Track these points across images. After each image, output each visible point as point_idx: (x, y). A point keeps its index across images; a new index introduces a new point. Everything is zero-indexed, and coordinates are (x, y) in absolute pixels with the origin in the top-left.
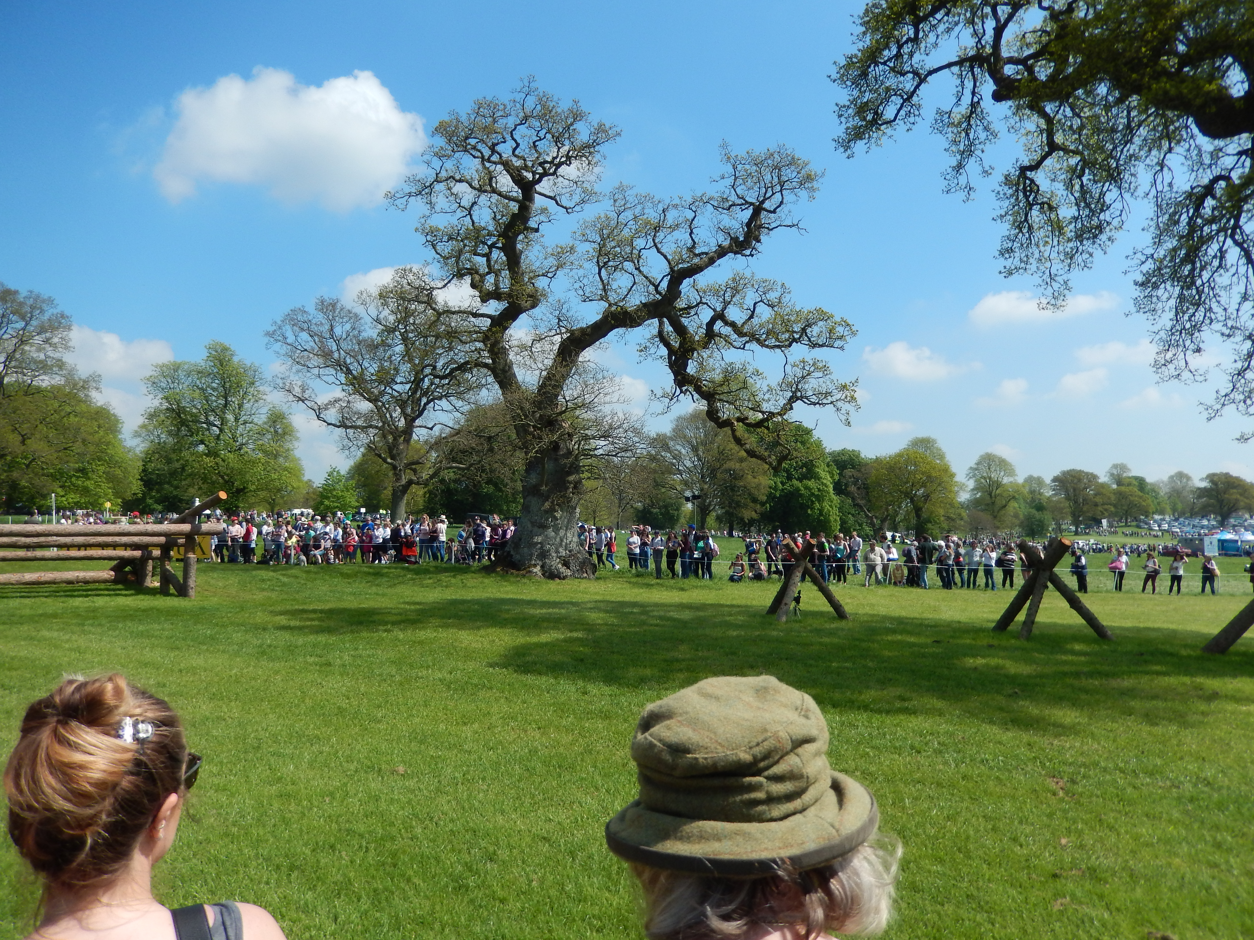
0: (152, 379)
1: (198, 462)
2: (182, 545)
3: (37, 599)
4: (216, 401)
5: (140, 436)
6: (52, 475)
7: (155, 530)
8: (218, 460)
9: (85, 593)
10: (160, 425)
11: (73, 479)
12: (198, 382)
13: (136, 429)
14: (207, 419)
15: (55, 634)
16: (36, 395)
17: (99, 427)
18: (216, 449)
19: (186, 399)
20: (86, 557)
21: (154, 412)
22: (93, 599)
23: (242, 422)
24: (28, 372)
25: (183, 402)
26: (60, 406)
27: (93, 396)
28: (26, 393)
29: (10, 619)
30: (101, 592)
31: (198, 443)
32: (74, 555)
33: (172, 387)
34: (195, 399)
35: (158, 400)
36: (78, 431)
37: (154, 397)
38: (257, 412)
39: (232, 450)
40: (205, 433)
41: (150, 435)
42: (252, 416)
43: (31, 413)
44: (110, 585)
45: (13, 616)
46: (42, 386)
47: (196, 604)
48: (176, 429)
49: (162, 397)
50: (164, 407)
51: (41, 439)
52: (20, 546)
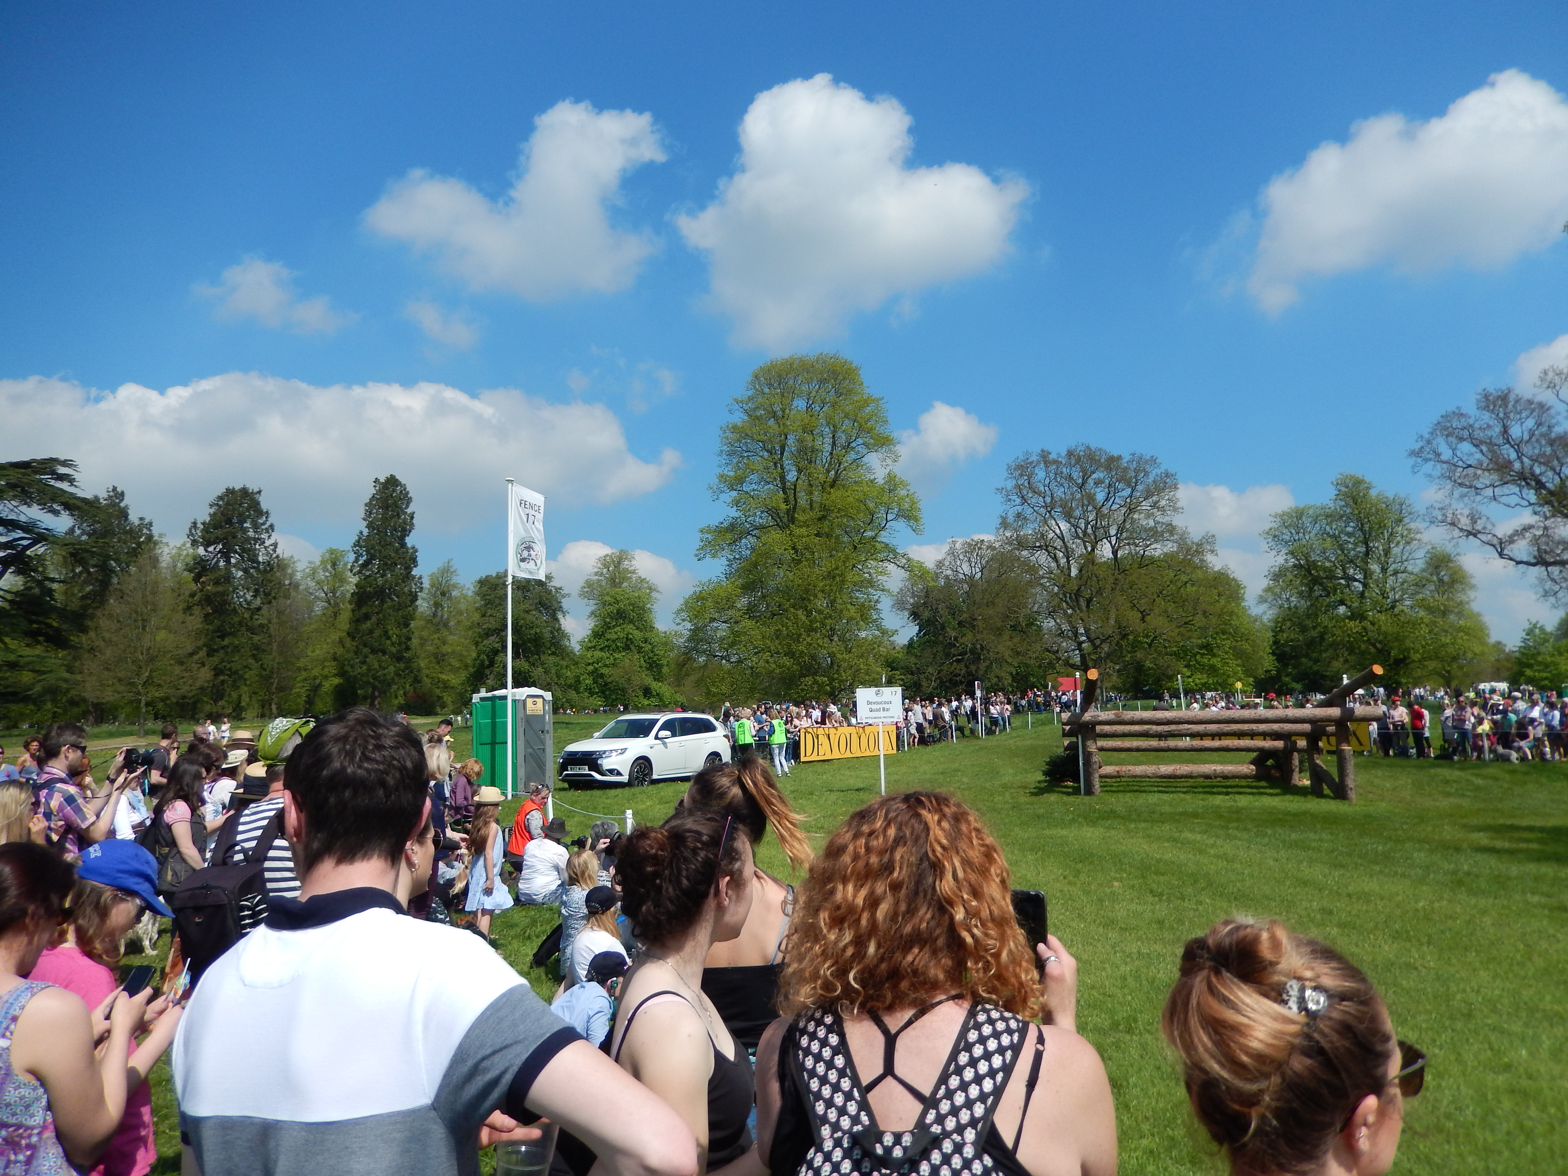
0: (1273, 532)
1: (1340, 627)
2: (1332, 734)
3: (1175, 796)
4: (1354, 549)
5: (1266, 601)
6: (1175, 654)
7: (1297, 715)
8: (1366, 624)
9: (1224, 790)
10: (1288, 586)
11: (1198, 657)
12: (1328, 528)
13: (1260, 593)
14: (1345, 572)
15: (1198, 837)
16: (1150, 567)
17: (1219, 596)
18: (1361, 609)
19: (1316, 550)
20: (1222, 748)
21: (1280, 571)
22: (1235, 797)
23: (1392, 573)
24: (1140, 542)
25: (1313, 556)
26: (1175, 576)
27: (1209, 561)
28: (1140, 565)
29: (1151, 817)
30: (1243, 790)
31: (1337, 604)
32: (1209, 745)
33: (1297, 538)
34: (1327, 549)
35: (1282, 556)
36: (1197, 602)
37: (1277, 554)
38: (1411, 556)
39: (1382, 609)
40: (1345, 591)
41: (1278, 600)
42: (1405, 562)
43: (1148, 587)
44: (1252, 782)
45: (1153, 813)
46: (1155, 555)
47: (1357, 809)
48: (1308, 590)
49: (1286, 551)
50: (1291, 564)
51: (1160, 615)
52: (1152, 735)
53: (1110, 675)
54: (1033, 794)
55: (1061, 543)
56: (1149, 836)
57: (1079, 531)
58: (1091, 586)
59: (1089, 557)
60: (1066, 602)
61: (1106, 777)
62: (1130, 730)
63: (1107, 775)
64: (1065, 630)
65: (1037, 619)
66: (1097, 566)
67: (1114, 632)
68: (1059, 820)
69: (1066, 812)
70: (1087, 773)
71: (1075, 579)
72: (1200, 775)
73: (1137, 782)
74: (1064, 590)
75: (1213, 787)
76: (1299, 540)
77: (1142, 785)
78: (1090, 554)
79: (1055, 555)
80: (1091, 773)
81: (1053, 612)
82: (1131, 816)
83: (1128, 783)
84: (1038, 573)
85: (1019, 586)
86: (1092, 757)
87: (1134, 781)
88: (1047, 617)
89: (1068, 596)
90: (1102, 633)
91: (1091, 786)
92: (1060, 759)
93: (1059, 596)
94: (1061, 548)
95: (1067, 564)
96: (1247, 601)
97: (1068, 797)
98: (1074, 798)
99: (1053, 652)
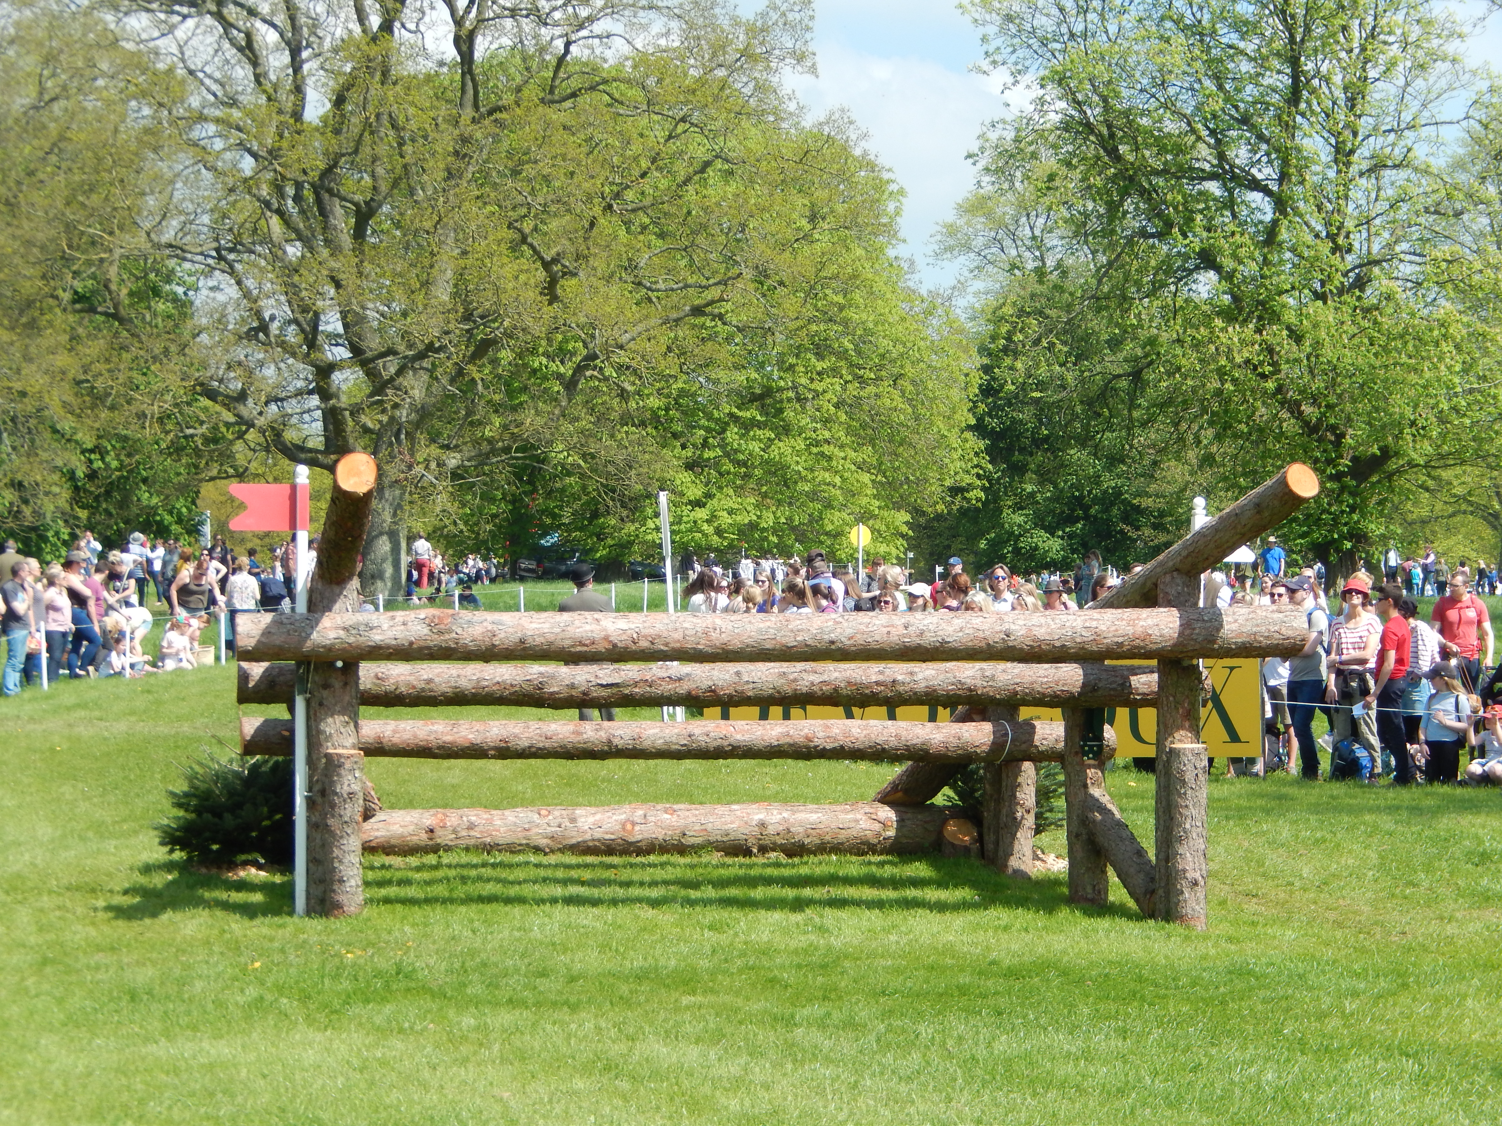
1: (1197, 345)
2: (1147, 702)
3: (623, 913)
4: (1255, 78)
5: (967, 247)
6: (654, 419)
7: (1041, 633)
8: (1276, 334)
9: (790, 893)
10: (1042, 193)
11: (731, 433)
13: (950, 216)
14: (1221, 157)
16: (585, 101)
17: (813, 218)
18: (1262, 285)
19: (1138, 74)
20: (791, 745)
21: (1017, 140)
22: (822, 916)
23: (1365, 165)
24: (555, 9)
25: (1125, 93)
26: (670, 137)
27: (785, 90)
28: (551, 92)
29: (535, 988)
30: (850, 892)
31: (1190, 265)
32: (747, 737)
33: (1079, 28)
34: (1170, 72)
35: (1028, 87)
36: (739, 236)
37: (1011, 80)
38: (1426, 114)
39: (1328, 287)
40: (1218, 221)
41: (1007, 243)
42: (1406, 133)
43: (572, 174)
44: (882, 864)
45: (543, 974)
46: (605, 61)
47: (1212, 952)
48: (1102, 211)
49: (1042, 73)
50: (1054, 118)
51: (611, 276)
52: (555, 700)
53: (426, 492)
54: (121, 912)
56: (523, 1057)
58: (375, 159)
59: (373, 51)
60: (280, 213)
61: (388, 849)
62: (478, 681)
63: (393, 842)
64: (273, 318)
65: (173, 271)
66: (398, 88)
67: (447, 333)
68: (210, 1006)
69: (235, 979)
70: (318, 836)
71: (317, 129)
72: (710, 843)
73: (494, 866)
74: (275, 171)
75: (752, 882)
76: (1085, 35)
77: (511, 878)
78: (374, 39)
79: (249, 36)
80: (332, 834)
81: (231, 250)
82: (465, 986)
83: (465, 872)
84: (182, 102)
85: (113, 145)
86: (339, 775)
87: (484, 865)
88: (209, 265)
89: (290, 191)
90: (405, 335)
91: (332, 882)
92: (225, 786)
93: (254, 191)
94: (273, 13)
95: (290, 71)
96: (904, 241)
97: (247, 922)
98: (270, 926)
99: (227, 396)
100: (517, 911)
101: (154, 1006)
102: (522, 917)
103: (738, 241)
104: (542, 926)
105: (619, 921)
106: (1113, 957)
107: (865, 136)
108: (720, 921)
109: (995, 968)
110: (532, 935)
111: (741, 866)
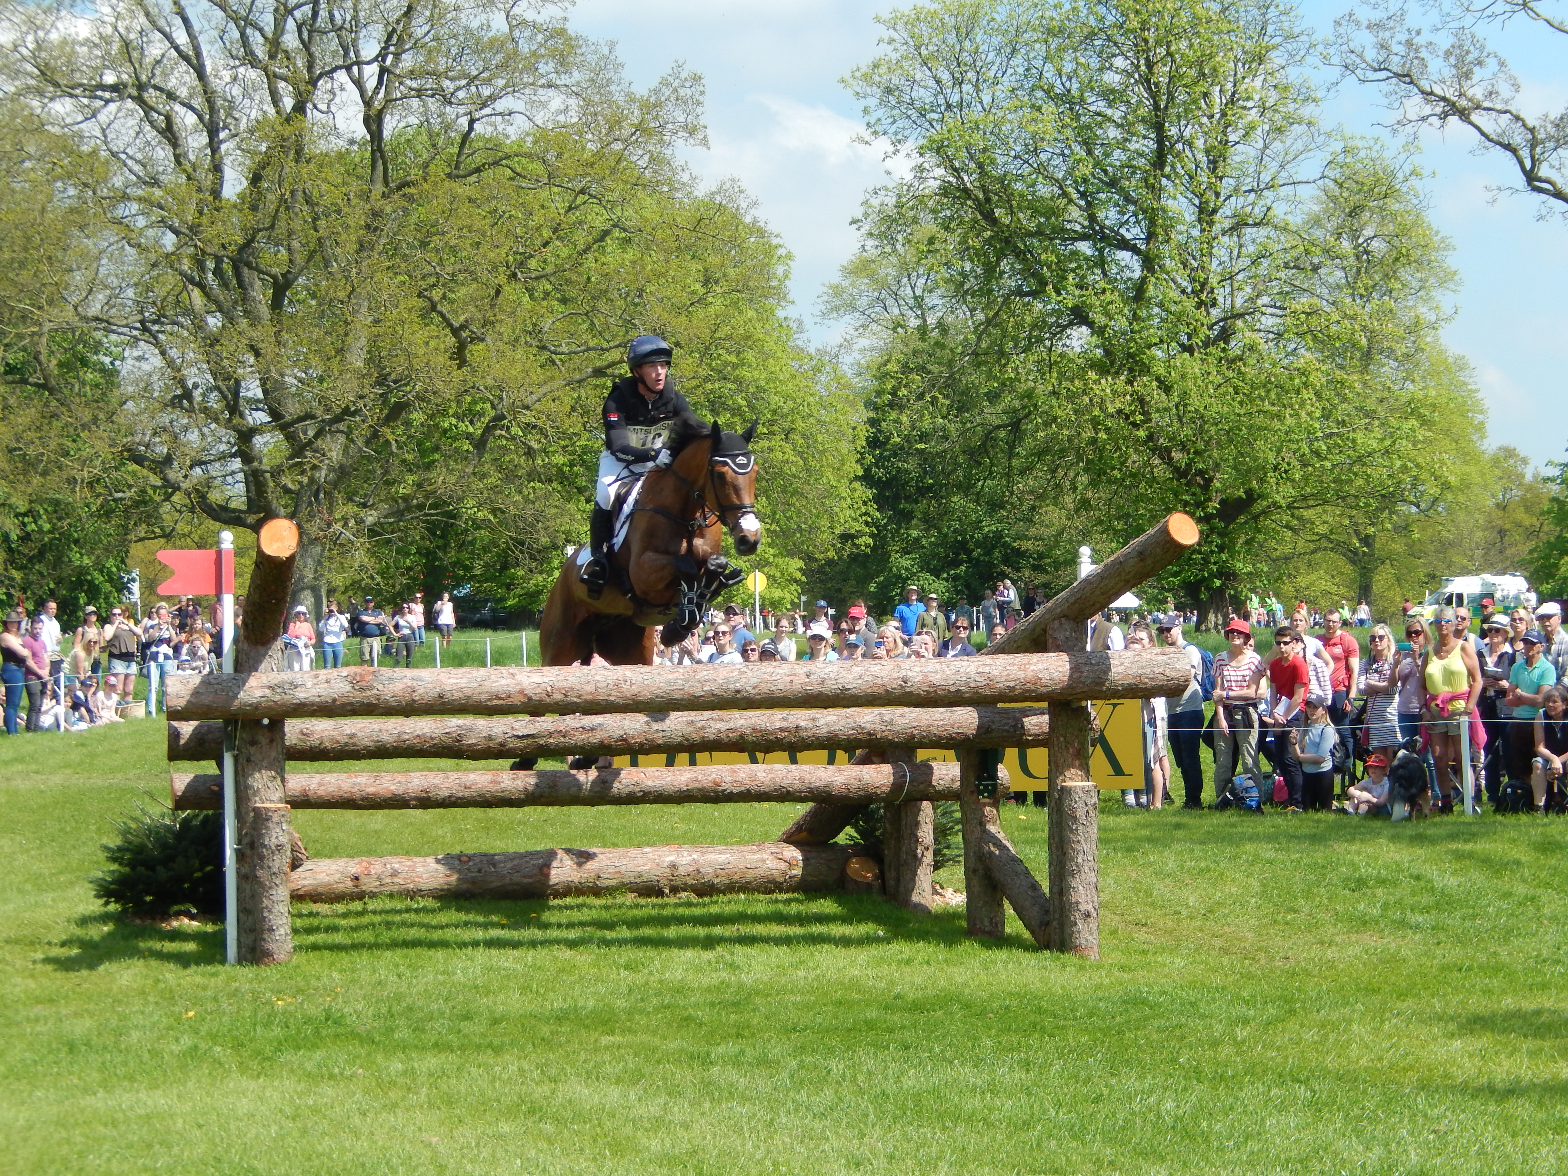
0: (883, 76)
1: (1070, 397)
2: (1037, 742)
3: (542, 953)
4: (1122, 144)
5: (852, 307)
6: (562, 477)
7: (937, 679)
8: (1146, 386)
9: (701, 931)
10: (922, 256)
12: (1049, 72)
13: (836, 278)
14: (1092, 218)
15: (614, 1094)
16: (488, 175)
17: (706, 282)
18: (1133, 339)
19: (1011, 141)
20: (699, 790)
21: (899, 206)
22: (732, 954)
23: (1227, 224)
24: (459, 89)
25: (1000, 160)
26: (570, 208)
27: (678, 162)
28: (457, 167)
29: (460, 1031)
30: (759, 929)
31: (1063, 322)
32: (657, 783)
33: (955, 99)
34: (1043, 139)
35: (908, 156)
36: (637, 300)
37: (891, 149)
38: (1284, 174)
39: (1195, 340)
40: (1090, 278)
41: (890, 302)
42: (1265, 193)
43: (478, 244)
44: (788, 902)
45: (467, 1017)
46: (507, 137)
47: (1106, 981)
48: (979, 271)
49: (922, 142)
50: (934, 184)
51: (517, 340)
52: (473, 751)
53: (345, 548)
55: (191, 77)
57: (256, 38)
58: (290, 234)
59: (287, 131)
60: (201, 286)
61: (315, 897)
62: (399, 734)
63: (320, 890)
64: (196, 386)
65: (100, 343)
66: (312, 166)
67: (361, 397)
68: (146, 1056)
69: (170, 1028)
70: (248, 887)
71: (235, 206)
72: (624, 885)
73: (417, 911)
74: (196, 246)
75: (665, 922)
76: (960, 106)
77: (434, 922)
78: (288, 120)
79: (168, 119)
80: (262, 885)
81: (154, 322)
82: (392, 1030)
83: (390, 918)
84: (106, 180)
85: (40, 225)
86: (267, 828)
87: (408, 910)
88: (135, 337)
89: (210, 264)
90: (322, 400)
91: (262, 931)
92: (157, 840)
93: (177, 266)
94: (191, 96)
95: (209, 151)
96: (793, 303)
97: (181, 972)
98: (203, 975)
99: (153, 461)
100: (440, 955)
101: (92, 1057)
102: (446, 960)
103: (636, 305)
104: (464, 970)
105: (539, 963)
106: (1011, 988)
107: (755, 204)
108: (635, 961)
109: (899, 1002)
110: (455, 978)
111: (654, 906)
